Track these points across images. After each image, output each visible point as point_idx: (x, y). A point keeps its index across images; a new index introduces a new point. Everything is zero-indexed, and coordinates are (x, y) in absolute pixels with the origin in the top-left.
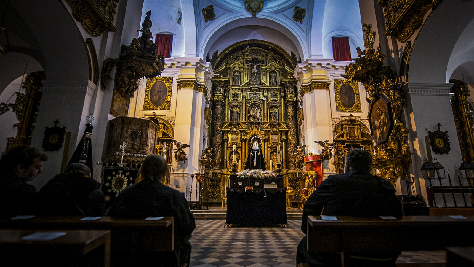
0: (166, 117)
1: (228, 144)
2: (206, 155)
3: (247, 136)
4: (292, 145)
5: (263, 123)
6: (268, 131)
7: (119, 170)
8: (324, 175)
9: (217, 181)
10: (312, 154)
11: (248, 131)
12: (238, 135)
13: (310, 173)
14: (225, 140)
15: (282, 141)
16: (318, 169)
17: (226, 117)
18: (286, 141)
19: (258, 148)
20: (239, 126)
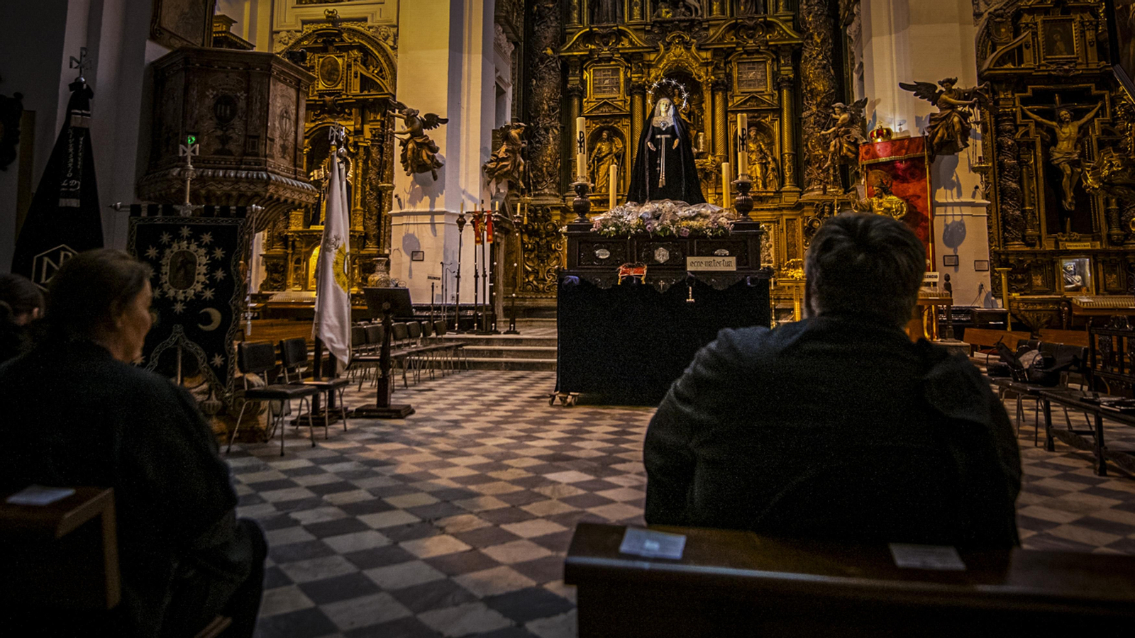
0: (369, 23)
1: (585, 105)
2: (504, 148)
3: (649, 75)
4: (819, 99)
5: (708, 21)
6: (728, 53)
7: (178, 228)
8: (939, 211)
9: (548, 234)
10: (889, 132)
11: (652, 57)
12: (616, 72)
13: (880, 205)
14: (572, 90)
15: (778, 86)
16: (912, 188)
17: (574, 9)
18: (796, 86)
19: (671, 122)
20: (621, 40)
